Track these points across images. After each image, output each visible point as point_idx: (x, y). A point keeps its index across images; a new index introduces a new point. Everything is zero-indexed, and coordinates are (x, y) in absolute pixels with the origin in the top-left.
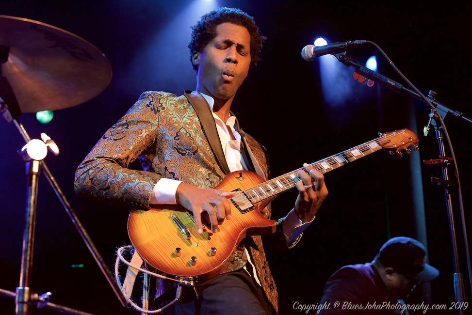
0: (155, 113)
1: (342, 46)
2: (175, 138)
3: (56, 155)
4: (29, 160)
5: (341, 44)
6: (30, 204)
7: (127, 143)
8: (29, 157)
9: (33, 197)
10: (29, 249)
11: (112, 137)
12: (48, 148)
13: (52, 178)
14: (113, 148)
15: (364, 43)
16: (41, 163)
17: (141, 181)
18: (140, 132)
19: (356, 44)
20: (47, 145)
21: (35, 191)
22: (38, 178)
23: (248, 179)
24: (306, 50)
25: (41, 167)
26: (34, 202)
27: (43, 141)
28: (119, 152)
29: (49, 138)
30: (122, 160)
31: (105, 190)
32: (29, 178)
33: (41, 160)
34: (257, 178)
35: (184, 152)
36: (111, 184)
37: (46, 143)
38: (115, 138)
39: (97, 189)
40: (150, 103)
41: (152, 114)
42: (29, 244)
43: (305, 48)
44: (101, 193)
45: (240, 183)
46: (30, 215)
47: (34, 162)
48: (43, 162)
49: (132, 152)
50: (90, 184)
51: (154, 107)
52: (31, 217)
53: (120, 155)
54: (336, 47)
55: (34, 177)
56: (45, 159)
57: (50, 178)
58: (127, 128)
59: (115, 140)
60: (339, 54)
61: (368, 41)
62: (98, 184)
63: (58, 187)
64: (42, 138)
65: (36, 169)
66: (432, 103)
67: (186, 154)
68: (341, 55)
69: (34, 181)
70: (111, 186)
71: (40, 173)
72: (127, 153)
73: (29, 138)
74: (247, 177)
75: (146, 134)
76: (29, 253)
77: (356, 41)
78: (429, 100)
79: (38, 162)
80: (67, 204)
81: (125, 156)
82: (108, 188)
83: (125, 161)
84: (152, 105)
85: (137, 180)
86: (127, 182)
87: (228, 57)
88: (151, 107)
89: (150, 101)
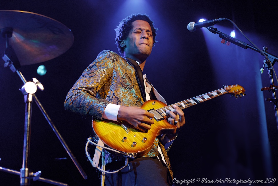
0: (112, 62)
1: (211, 22)
2: (122, 77)
3: (42, 90)
4: (26, 94)
5: (210, 21)
6: (27, 120)
7: (97, 79)
8: (26, 92)
9: (29, 116)
10: (27, 146)
11: (88, 75)
12: (37, 87)
13: (40, 104)
14: (88, 82)
15: (224, 20)
16: (33, 95)
17: (98, 104)
18: (104, 72)
19: (219, 21)
20: (37, 85)
21: (30, 112)
22: (31, 104)
24: (190, 25)
25: (33, 98)
26: (30, 118)
27: (34, 82)
28: (92, 84)
29: (38, 81)
30: (94, 88)
31: (79, 108)
32: (26, 104)
33: (33, 94)
34: (162, 104)
35: (126, 87)
36: (82, 105)
37: (36, 84)
38: (90, 76)
39: (75, 107)
42: (28, 143)
43: (189, 24)
44: (77, 110)
45: (154, 106)
46: (27, 126)
47: (29, 95)
48: (34, 95)
49: (100, 84)
50: (71, 104)
51: (112, 58)
52: (28, 128)
53: (93, 85)
54: (207, 23)
55: (29, 104)
56: (35, 93)
57: (39, 104)
59: (89, 77)
60: (210, 27)
61: (226, 19)
62: (76, 104)
63: (43, 109)
64: (34, 81)
65: (30, 99)
66: (265, 54)
67: (127, 88)
68: (211, 28)
69: (29, 106)
70: (82, 106)
71: (33, 101)
72: (97, 84)
73: (25, 81)
74: (157, 103)
76: (27, 148)
77: (219, 19)
79: (31, 95)
80: (49, 119)
81: (96, 86)
82: (81, 107)
83: (96, 89)
84: (111, 57)
85: (96, 104)
86: (91, 104)
87: (143, 36)
88: (110, 58)
89: (110, 55)
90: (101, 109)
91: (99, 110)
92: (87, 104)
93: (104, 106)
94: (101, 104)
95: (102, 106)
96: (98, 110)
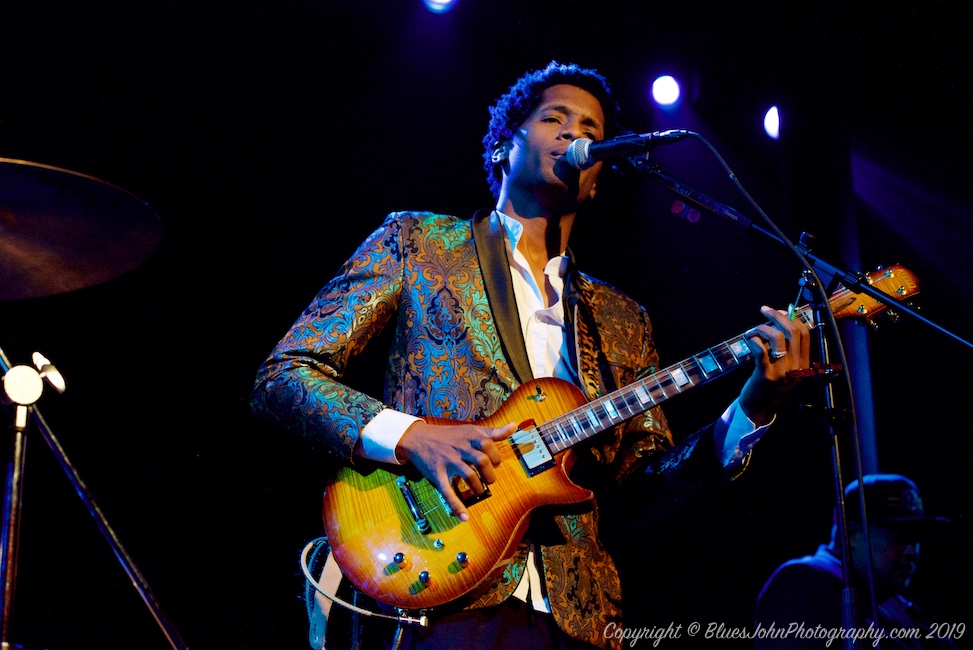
0: (399, 260)
1: (642, 142)
2: (429, 309)
7: (342, 320)
9: (16, 475)
11: (317, 309)
14: (317, 333)
16: (30, 409)
17: (343, 417)
18: (366, 298)
21: (21, 463)
23: (554, 397)
26: (18, 483)
30: (332, 355)
33: (30, 405)
34: (571, 396)
35: (441, 338)
36: (296, 414)
38: (324, 312)
40: (392, 239)
41: (392, 261)
45: (537, 406)
47: (18, 407)
51: (397, 246)
53: (328, 347)
55: (19, 435)
57: (49, 437)
58: (347, 289)
59: (322, 315)
66: (806, 257)
67: (444, 343)
68: (641, 159)
69: (18, 444)
70: (297, 417)
72: (341, 341)
73: (8, 363)
74: (553, 393)
75: (377, 301)
78: (800, 251)
81: (336, 347)
84: (394, 242)
85: (337, 414)
86: (321, 414)
87: (565, 132)
88: (393, 246)
89: (393, 235)
90: (350, 432)
91: (344, 433)
92: (311, 413)
93: (360, 422)
94: (354, 414)
95: (355, 423)
96: (341, 435)
